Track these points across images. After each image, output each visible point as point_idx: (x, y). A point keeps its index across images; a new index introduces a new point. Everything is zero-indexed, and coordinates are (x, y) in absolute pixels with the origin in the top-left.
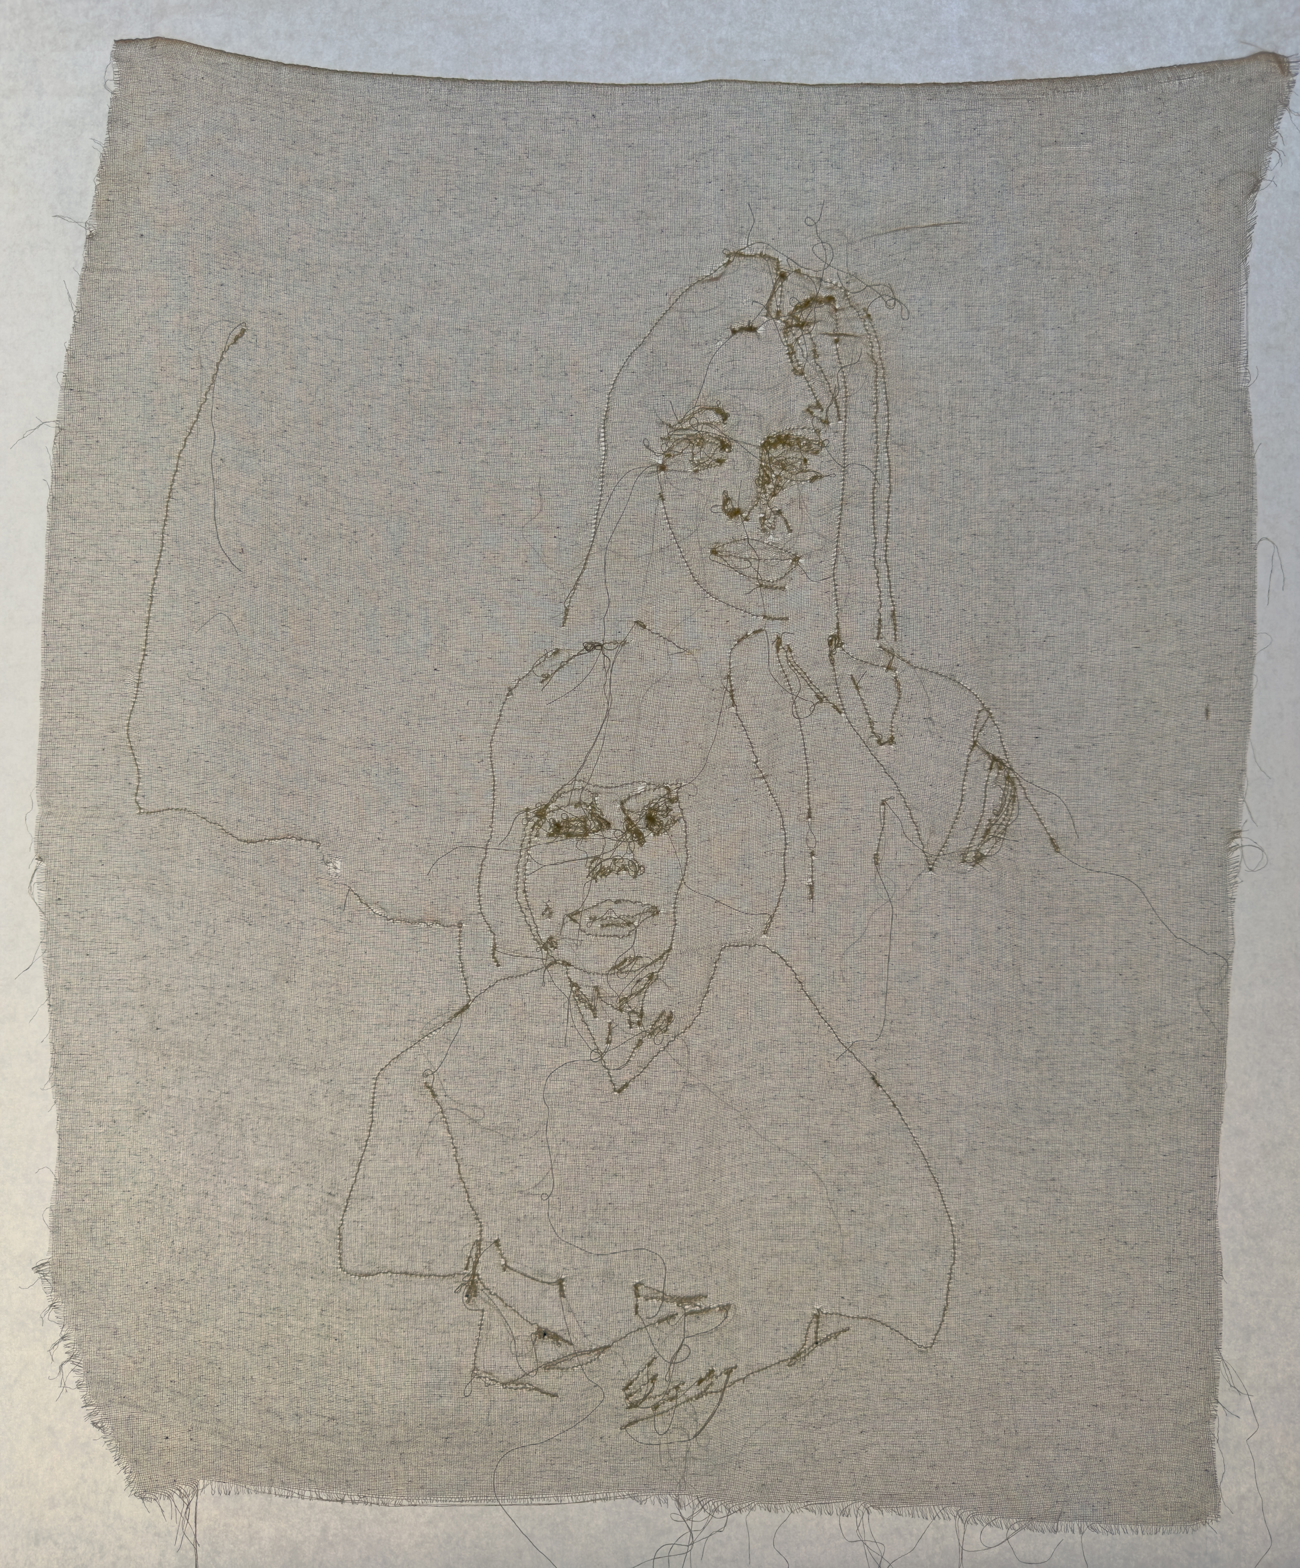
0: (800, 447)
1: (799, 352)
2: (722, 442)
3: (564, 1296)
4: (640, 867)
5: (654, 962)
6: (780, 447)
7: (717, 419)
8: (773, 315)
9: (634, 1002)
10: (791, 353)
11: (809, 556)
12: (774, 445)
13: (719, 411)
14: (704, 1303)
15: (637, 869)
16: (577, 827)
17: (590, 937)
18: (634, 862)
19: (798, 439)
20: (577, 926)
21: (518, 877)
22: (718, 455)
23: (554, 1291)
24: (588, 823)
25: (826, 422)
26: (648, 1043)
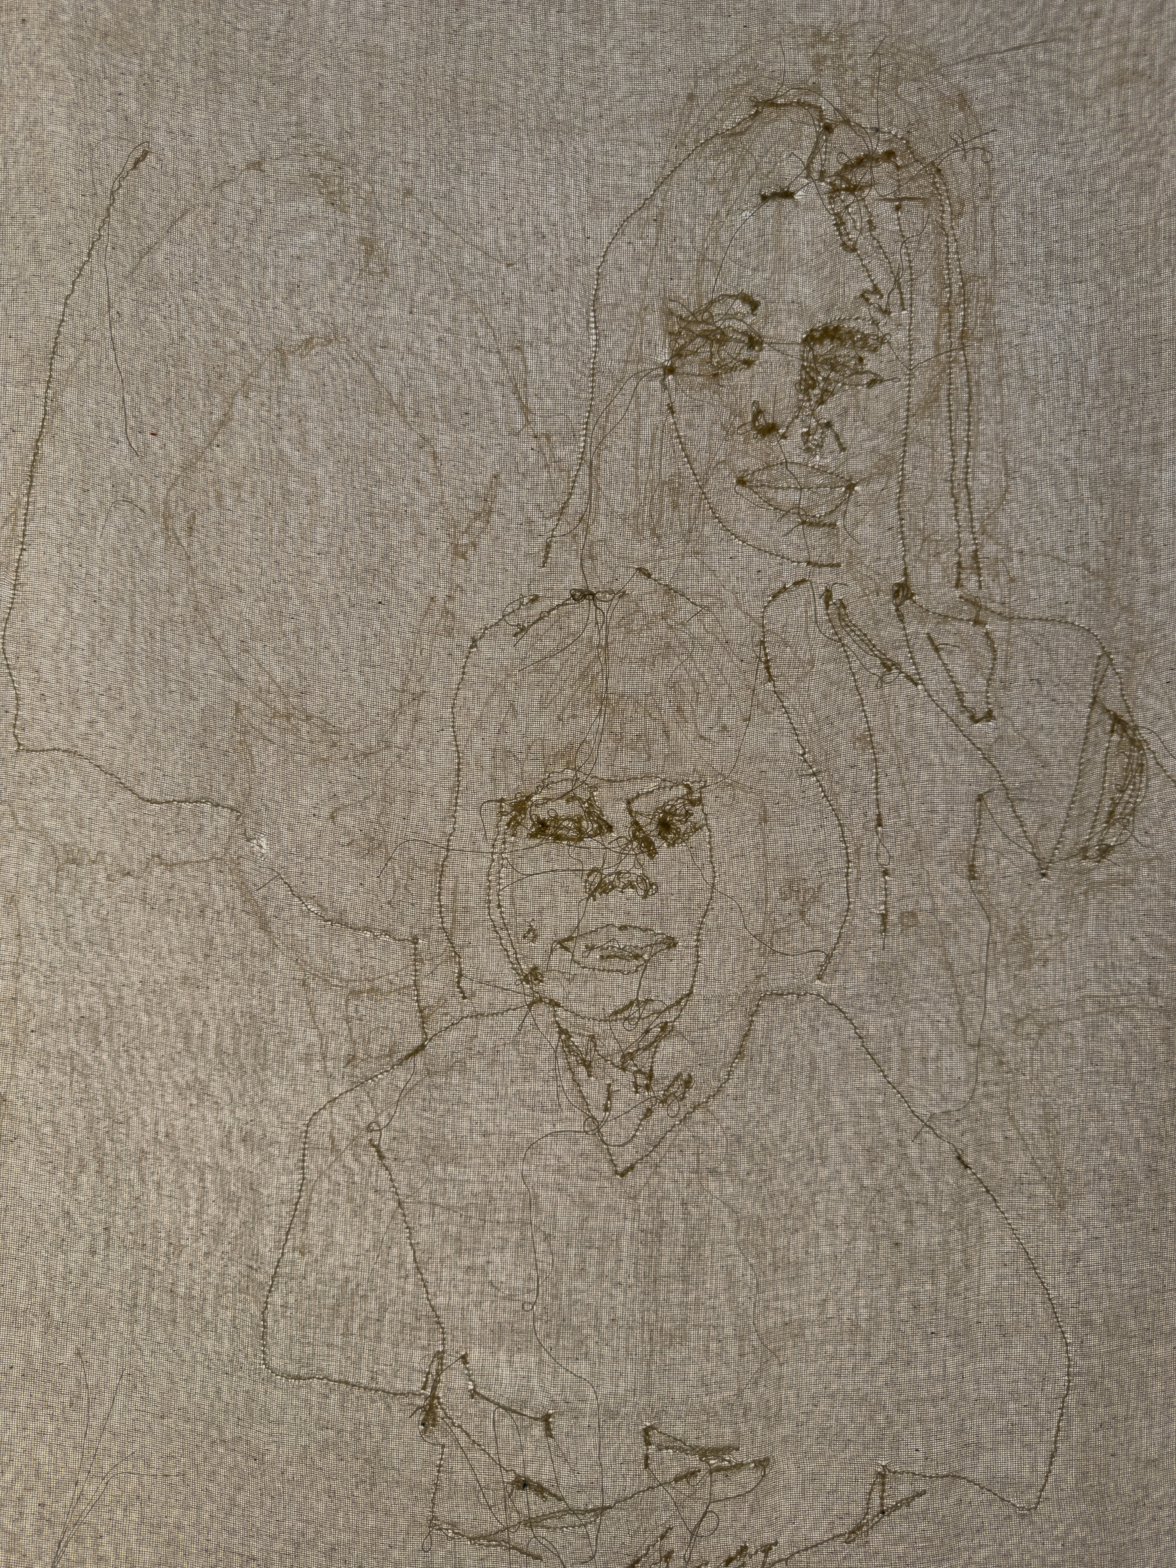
0: (854, 342)
1: (849, 224)
2: (751, 338)
3: (551, 1436)
4: (651, 885)
5: (669, 1008)
6: (827, 342)
7: (745, 309)
8: (815, 175)
9: (643, 1059)
10: (840, 224)
11: (867, 480)
12: (820, 340)
13: (746, 299)
14: (736, 1457)
15: (649, 887)
16: (570, 829)
17: (586, 971)
18: (643, 878)
19: (850, 332)
20: (568, 956)
21: (489, 888)
22: (745, 354)
23: (538, 1431)
24: (584, 823)
25: (886, 312)
26: (660, 1112)
